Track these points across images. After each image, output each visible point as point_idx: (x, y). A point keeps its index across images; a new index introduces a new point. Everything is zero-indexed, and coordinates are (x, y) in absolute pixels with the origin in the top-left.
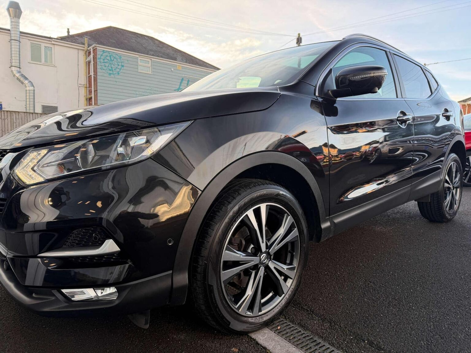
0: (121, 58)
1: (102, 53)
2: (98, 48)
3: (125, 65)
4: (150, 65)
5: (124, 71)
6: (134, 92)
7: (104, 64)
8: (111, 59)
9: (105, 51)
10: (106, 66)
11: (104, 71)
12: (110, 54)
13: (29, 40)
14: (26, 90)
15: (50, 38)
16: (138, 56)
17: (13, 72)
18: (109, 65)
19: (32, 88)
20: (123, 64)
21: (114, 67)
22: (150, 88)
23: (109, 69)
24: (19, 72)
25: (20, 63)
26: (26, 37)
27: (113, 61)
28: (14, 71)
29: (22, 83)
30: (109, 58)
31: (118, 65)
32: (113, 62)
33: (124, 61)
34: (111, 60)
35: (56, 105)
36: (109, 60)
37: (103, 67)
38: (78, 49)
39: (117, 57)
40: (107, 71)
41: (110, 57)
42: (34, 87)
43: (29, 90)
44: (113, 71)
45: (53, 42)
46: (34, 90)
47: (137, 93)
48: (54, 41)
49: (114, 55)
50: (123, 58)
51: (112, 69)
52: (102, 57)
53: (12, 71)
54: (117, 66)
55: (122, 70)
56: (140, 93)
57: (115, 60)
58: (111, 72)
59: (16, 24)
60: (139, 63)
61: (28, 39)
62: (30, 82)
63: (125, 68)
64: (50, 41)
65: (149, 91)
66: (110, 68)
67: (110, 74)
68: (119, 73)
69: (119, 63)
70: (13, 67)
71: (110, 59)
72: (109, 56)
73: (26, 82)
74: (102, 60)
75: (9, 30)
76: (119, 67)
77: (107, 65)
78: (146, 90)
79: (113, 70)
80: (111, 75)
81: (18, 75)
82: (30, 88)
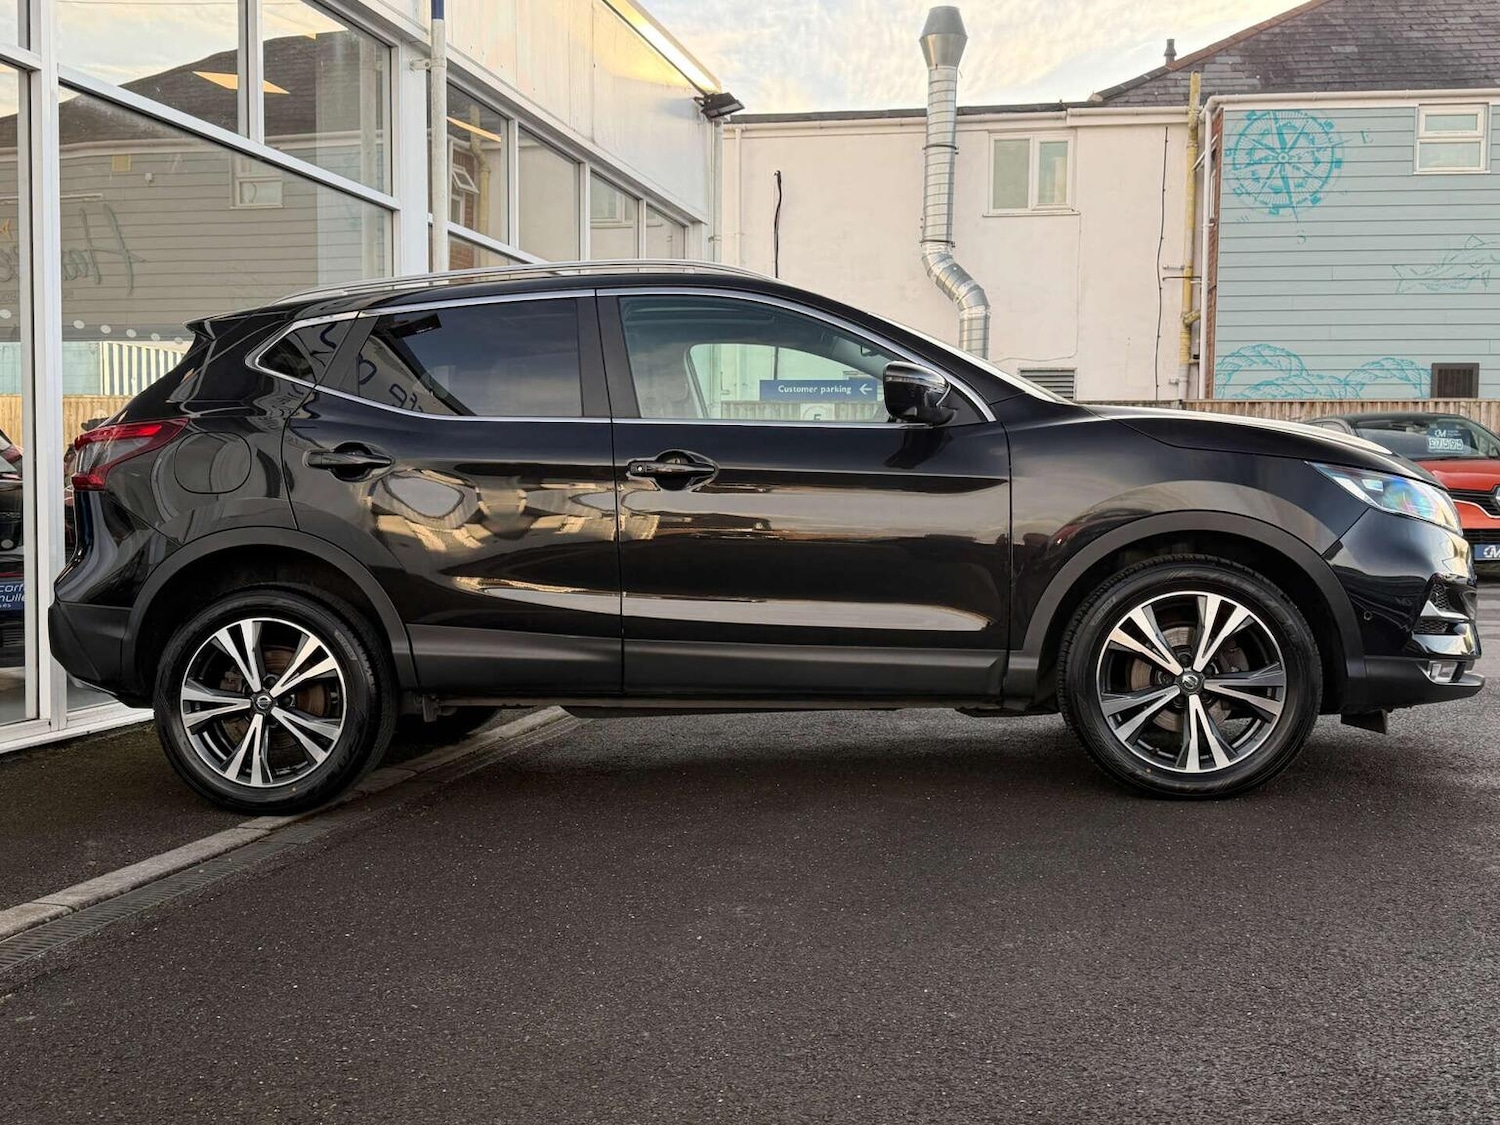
0: (1332, 127)
1: (1247, 122)
2: (1226, 108)
3: (1348, 155)
4: (1480, 131)
5: (1346, 184)
6: (1390, 272)
7: (1252, 168)
8: (1283, 142)
9: (1258, 113)
10: (1257, 179)
11: (1248, 200)
12: (1281, 123)
13: (989, 131)
14: (962, 321)
15: (1060, 107)
16: (1414, 103)
17: (927, 259)
18: (1272, 171)
19: (979, 311)
20: (1338, 154)
21: (1297, 173)
22: (1474, 242)
23: (1270, 187)
24: (945, 257)
25: (949, 224)
26: (980, 122)
27: (1291, 148)
28: (929, 257)
29: (951, 295)
30: (1272, 141)
31: (1317, 162)
32: (1293, 153)
33: (1345, 137)
34: (1283, 148)
35: (1068, 365)
36: (1272, 149)
37: (1245, 183)
38: (1167, 126)
39: (1312, 126)
40: (1261, 198)
41: (1280, 134)
42: (987, 306)
43: (971, 320)
44: (1289, 193)
45: (1071, 122)
46: (986, 318)
47: (1405, 272)
48: (1073, 115)
49: (1298, 124)
50: (1339, 125)
51: (1287, 186)
52: (1245, 143)
53: (924, 258)
54: (1309, 168)
55: (1331, 181)
56: (1420, 270)
57: (1302, 142)
58: (1282, 199)
59: (944, 86)
60: (1422, 132)
61: (987, 130)
62: (977, 287)
63: (1346, 169)
64: (1058, 118)
65: (1466, 254)
66: (1279, 183)
67: (1277, 207)
68: (1319, 195)
69: (1319, 155)
70: (928, 245)
71: (1277, 145)
72: (1275, 131)
73: (962, 290)
74: (1241, 157)
75: (922, 113)
76: (1321, 170)
77: (1263, 171)
78: (1453, 254)
79: (1292, 189)
80: (1281, 211)
81: (938, 269)
82: (974, 310)
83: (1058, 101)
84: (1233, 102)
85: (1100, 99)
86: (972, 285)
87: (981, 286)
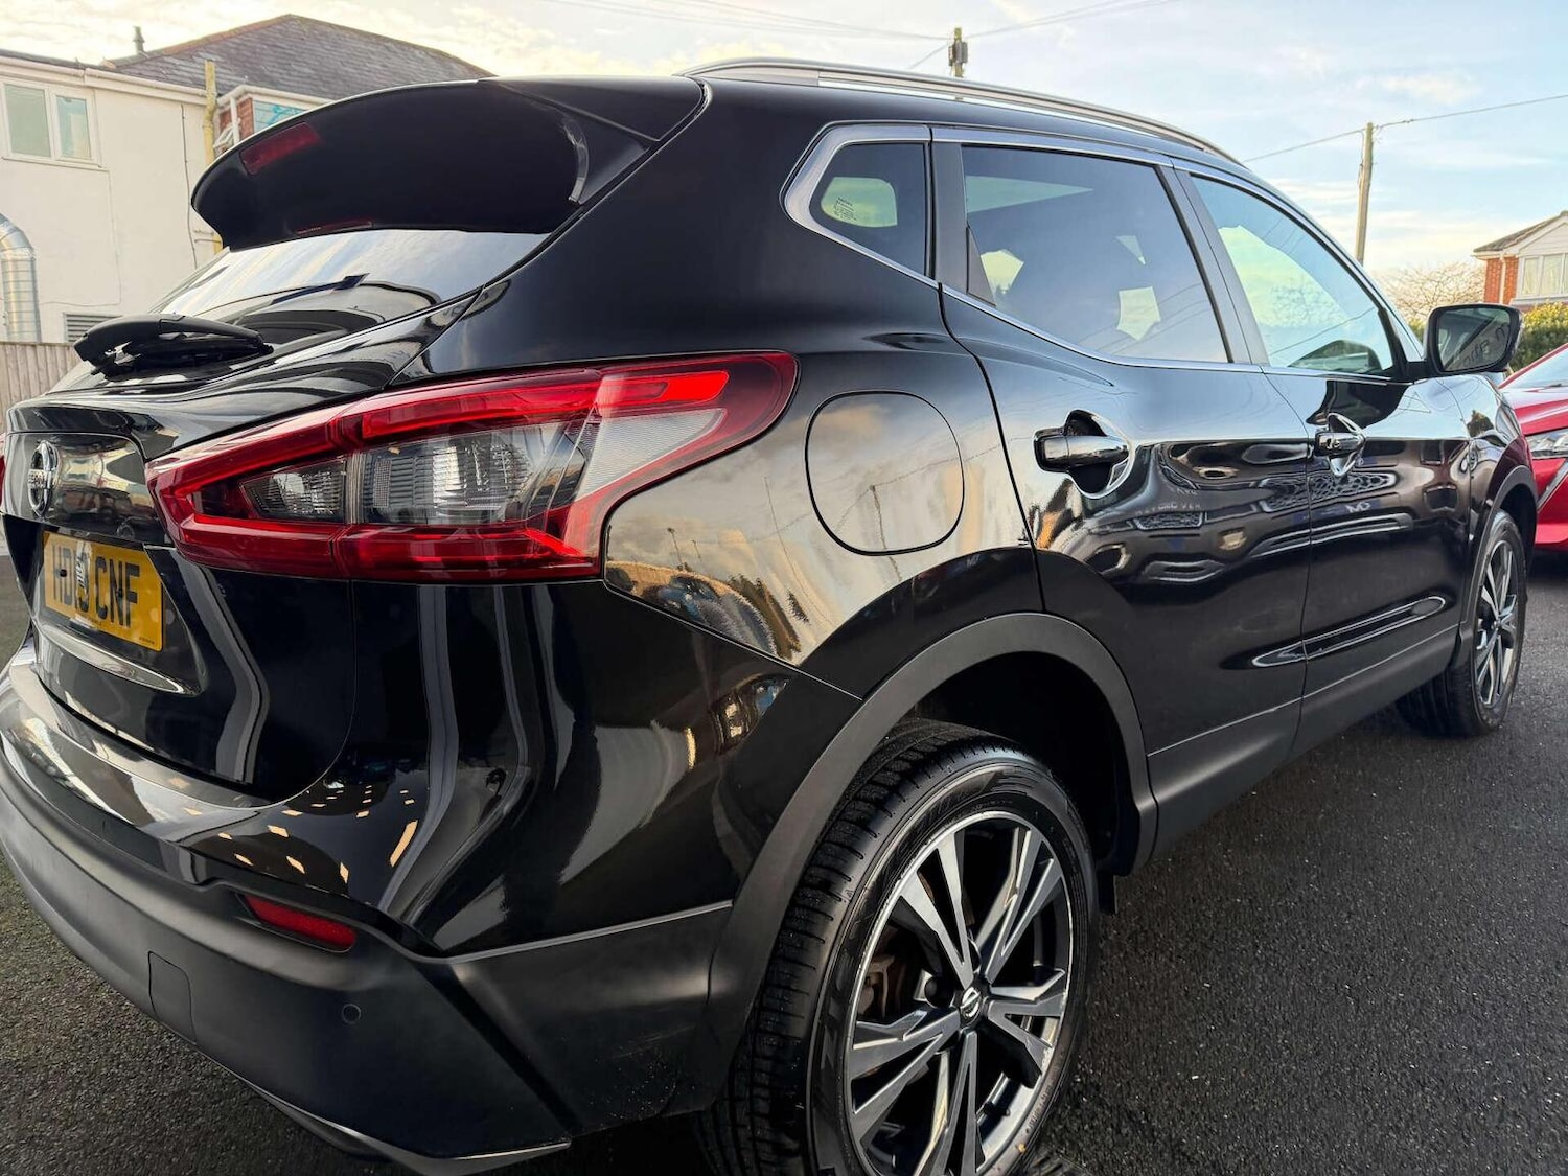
2: (255, 98)
9: (283, 109)
14: (5, 262)
15: (77, 65)
19: (24, 253)
35: (114, 312)
38: (182, 103)
42: (31, 248)
43: (15, 261)
45: (89, 82)
46: (33, 261)
48: (91, 76)
62: (16, 229)
64: (76, 76)
73: (2, 231)
82: (19, 252)
83: (74, 61)
84: (260, 94)
85: (113, 67)
86: (10, 227)
87: (21, 228)
